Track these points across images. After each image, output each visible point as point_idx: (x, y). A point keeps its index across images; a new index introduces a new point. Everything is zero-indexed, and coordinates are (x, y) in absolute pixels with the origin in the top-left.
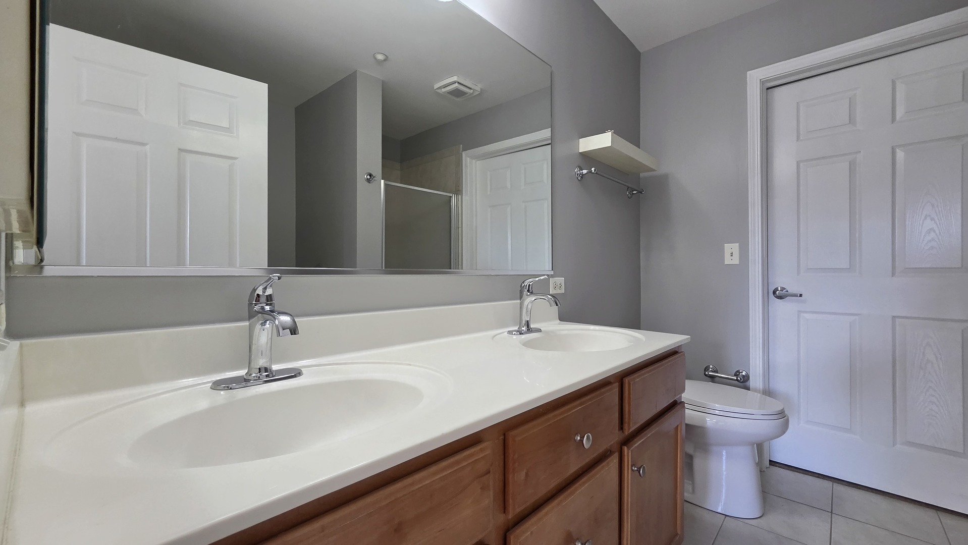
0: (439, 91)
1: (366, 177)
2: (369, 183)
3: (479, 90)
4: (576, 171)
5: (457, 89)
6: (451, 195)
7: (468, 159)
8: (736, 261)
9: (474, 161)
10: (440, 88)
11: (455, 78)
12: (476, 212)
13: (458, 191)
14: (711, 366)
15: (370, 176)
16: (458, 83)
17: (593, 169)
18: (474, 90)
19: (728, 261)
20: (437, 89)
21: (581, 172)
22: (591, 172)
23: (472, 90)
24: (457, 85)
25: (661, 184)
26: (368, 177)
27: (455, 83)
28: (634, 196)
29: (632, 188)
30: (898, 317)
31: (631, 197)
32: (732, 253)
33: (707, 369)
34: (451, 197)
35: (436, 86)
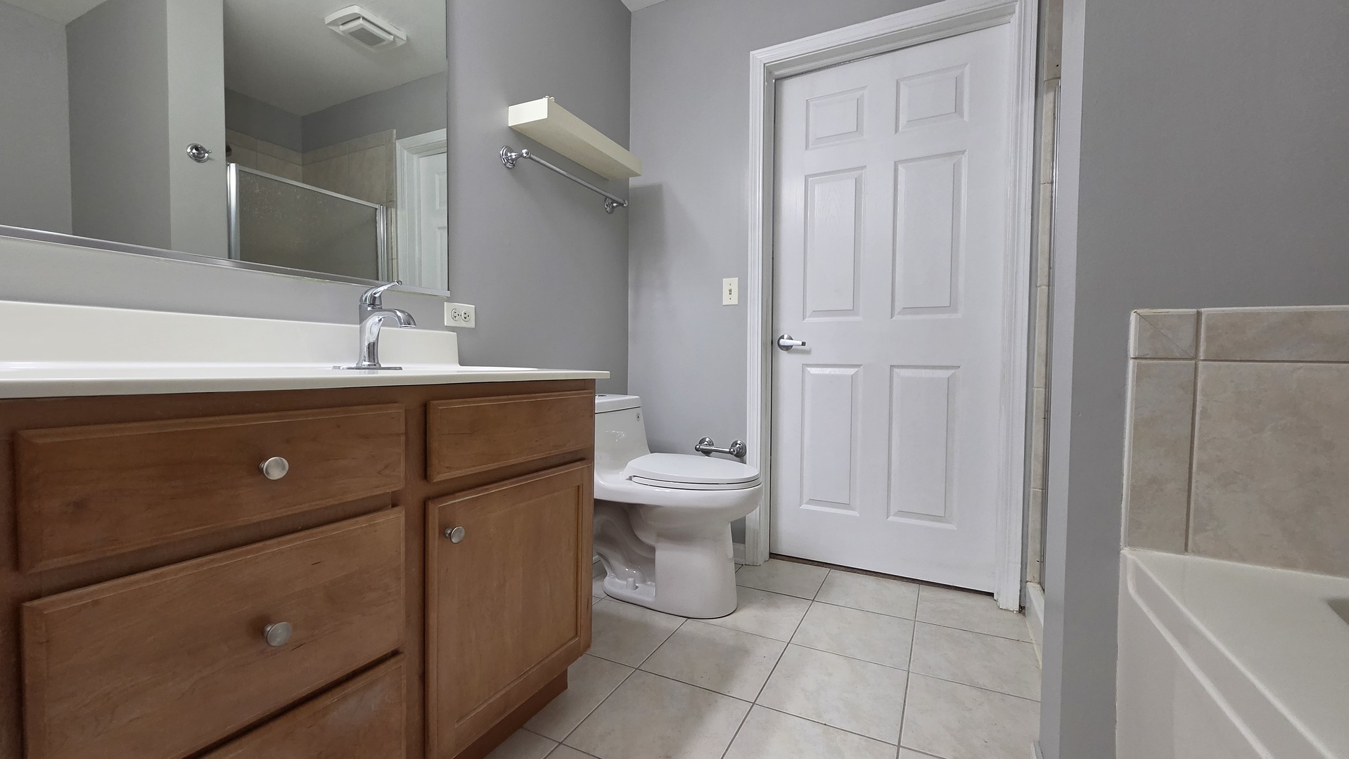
0: (333, 28)
1: (189, 150)
2: (199, 161)
3: (405, 38)
4: (501, 152)
5: (363, 29)
6: (377, 206)
7: (405, 152)
8: (735, 301)
9: (415, 157)
10: (334, 23)
11: (356, 9)
12: (420, 235)
13: (390, 202)
14: (707, 440)
15: (197, 149)
16: (364, 18)
17: (524, 151)
18: (395, 36)
19: (726, 301)
20: (331, 24)
21: (509, 154)
22: (521, 155)
23: (392, 37)
24: (361, 21)
25: (652, 198)
26: (194, 151)
27: (359, 18)
28: (615, 209)
29: (611, 199)
30: (894, 366)
31: (611, 212)
32: (730, 291)
33: (702, 442)
34: (376, 209)
35: (329, 19)
